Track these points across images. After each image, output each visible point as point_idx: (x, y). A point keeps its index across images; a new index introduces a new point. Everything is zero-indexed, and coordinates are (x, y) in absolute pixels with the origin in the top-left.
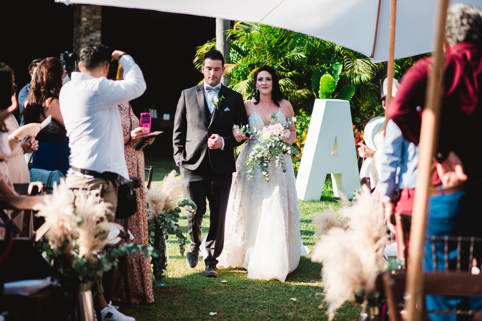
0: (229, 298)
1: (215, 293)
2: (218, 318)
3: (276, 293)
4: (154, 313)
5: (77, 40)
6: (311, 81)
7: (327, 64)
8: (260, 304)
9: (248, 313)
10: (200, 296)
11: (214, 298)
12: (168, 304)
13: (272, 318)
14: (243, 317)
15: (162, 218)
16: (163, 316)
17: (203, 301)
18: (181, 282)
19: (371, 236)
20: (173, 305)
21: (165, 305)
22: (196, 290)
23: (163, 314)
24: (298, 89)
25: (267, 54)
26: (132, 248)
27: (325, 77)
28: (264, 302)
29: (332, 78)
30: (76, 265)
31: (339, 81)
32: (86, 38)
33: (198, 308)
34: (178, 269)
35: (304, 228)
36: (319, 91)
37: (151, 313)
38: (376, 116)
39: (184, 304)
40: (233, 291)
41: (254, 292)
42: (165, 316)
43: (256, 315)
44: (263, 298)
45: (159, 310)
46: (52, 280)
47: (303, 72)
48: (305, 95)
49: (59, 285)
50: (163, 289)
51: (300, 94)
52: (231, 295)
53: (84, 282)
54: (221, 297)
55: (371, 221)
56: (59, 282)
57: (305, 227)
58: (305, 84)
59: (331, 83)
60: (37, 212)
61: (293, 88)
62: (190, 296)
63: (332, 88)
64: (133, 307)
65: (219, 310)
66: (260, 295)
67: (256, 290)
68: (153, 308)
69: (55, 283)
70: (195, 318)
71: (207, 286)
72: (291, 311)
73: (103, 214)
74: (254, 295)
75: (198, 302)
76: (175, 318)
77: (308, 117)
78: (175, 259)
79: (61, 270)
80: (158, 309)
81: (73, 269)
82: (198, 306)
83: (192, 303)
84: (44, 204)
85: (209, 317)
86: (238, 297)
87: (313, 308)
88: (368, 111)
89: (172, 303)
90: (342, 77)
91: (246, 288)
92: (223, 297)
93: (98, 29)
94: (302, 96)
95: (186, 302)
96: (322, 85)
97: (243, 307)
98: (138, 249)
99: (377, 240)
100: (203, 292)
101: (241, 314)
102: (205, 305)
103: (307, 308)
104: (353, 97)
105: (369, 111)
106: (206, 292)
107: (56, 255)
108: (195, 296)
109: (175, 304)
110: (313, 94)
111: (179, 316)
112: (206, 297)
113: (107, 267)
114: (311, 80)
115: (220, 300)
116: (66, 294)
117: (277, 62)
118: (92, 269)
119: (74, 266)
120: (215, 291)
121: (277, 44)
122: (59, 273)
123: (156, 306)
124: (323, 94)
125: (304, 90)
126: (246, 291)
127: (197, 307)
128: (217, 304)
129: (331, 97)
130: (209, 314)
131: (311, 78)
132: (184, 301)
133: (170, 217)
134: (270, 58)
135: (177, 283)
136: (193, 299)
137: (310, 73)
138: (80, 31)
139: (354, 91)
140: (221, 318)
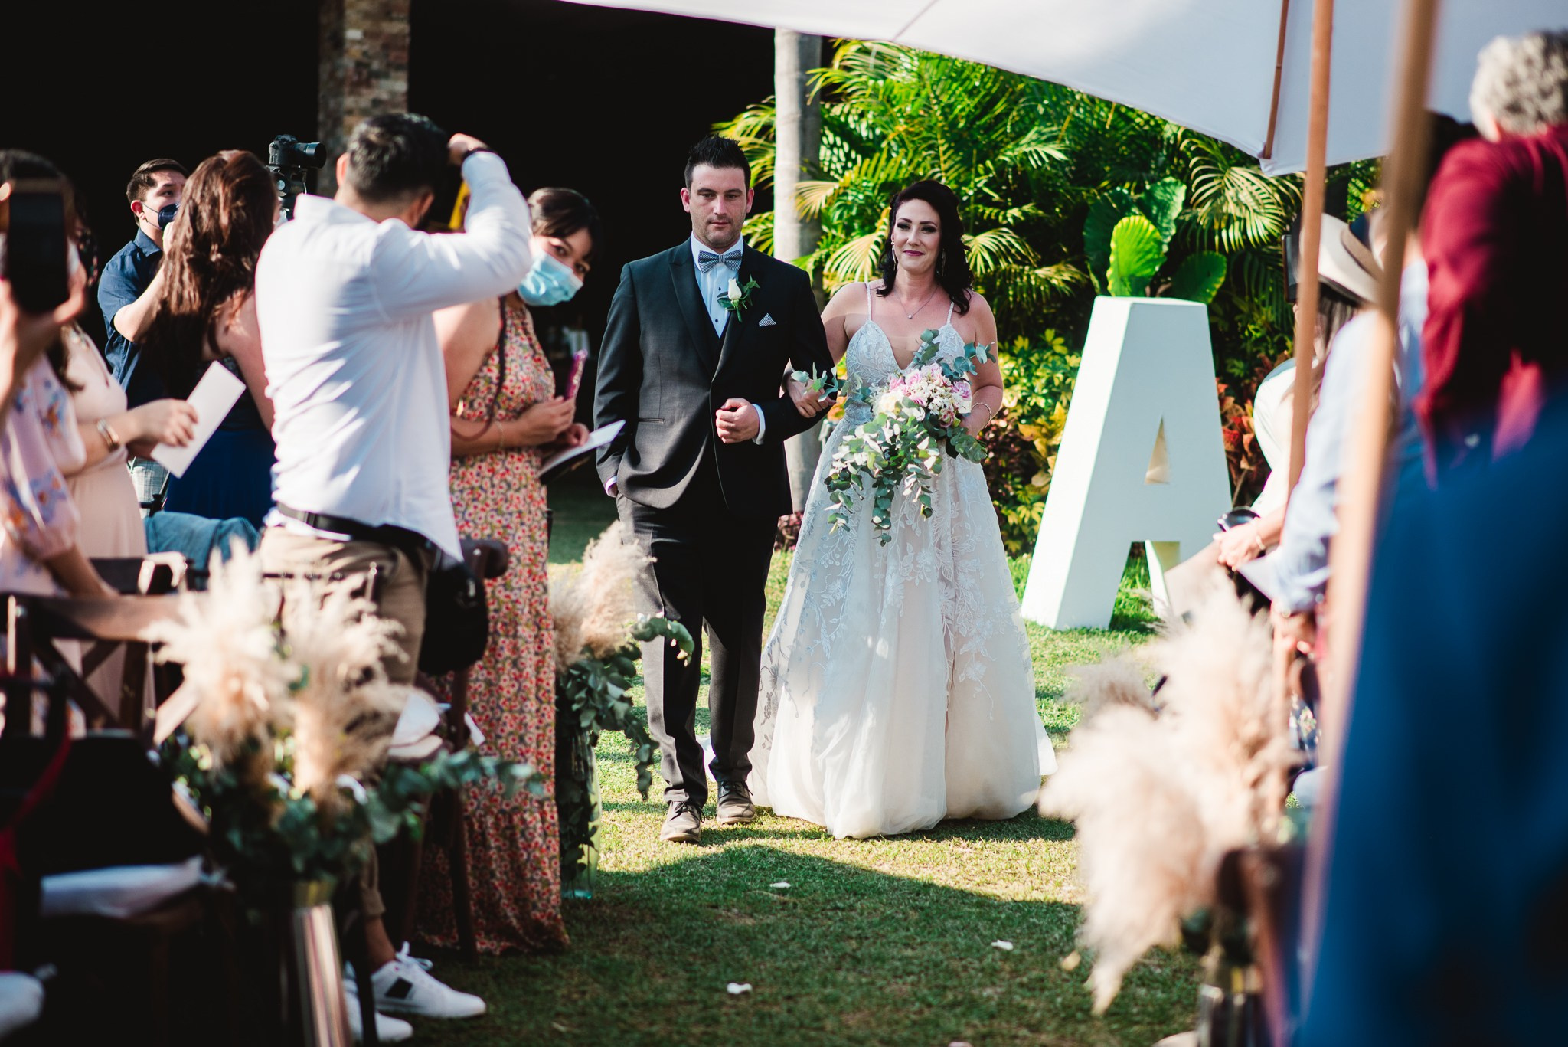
0: (793, 938)
1: (750, 922)
2: (755, 1004)
3: (949, 923)
4: (547, 983)
5: (332, 104)
6: (1082, 237)
7: (1134, 184)
8: (893, 958)
9: (852, 988)
10: (701, 931)
11: (746, 937)
12: (594, 956)
13: (929, 1006)
14: (836, 1000)
15: (580, 676)
16: (577, 992)
17: (710, 946)
18: (642, 885)
20: (613, 960)
21: (586, 958)
22: (687, 913)
23: (577, 986)
24: (1040, 265)
25: (942, 149)
26: (464, 767)
27: (1128, 224)
28: (909, 952)
29: (1152, 228)
30: (283, 821)
31: (1174, 237)
32: (359, 94)
33: (691, 971)
34: (634, 846)
35: (1052, 716)
36: (1109, 273)
37: (539, 984)
39: (648, 957)
40: (809, 916)
41: (876, 919)
42: (584, 993)
43: (878, 993)
44: (904, 941)
45: (565, 974)
46: (207, 869)
47: (1057, 210)
48: (1062, 285)
49: (230, 886)
50: (582, 908)
51: (1047, 281)
52: (802, 928)
53: (309, 875)
54: (768, 936)
55: (1238, 685)
56: (229, 877)
57: (1055, 712)
58: (1065, 249)
59: (1148, 242)
60: (157, 646)
61: (1023, 261)
62: (668, 933)
63: (1153, 261)
64: (481, 963)
65: (758, 977)
66: (896, 930)
67: (883, 913)
68: (544, 966)
69: (216, 878)
71: (725, 898)
72: (993, 984)
73: (371, 658)
74: (877, 929)
75: (694, 950)
76: (615, 1001)
77: (1074, 357)
78: (627, 814)
79: (235, 838)
80: (560, 972)
81: (272, 835)
82: (691, 964)
83: (673, 954)
84: (181, 621)
85: (724, 998)
86: (824, 936)
88: (1268, 338)
89: (607, 953)
90: (1186, 228)
91: (852, 908)
92: (773, 937)
93: (398, 68)
94: (1053, 287)
95: (653, 950)
96: (1117, 253)
97: (839, 968)
98: (482, 770)
99: (1255, 747)
100: (711, 918)
101: (829, 990)
102: (715, 960)
103: (1046, 975)
104: (1219, 291)
105: (1272, 338)
106: (721, 919)
107: (218, 790)
108: (684, 931)
109: (617, 955)
110: (1090, 281)
111: (626, 994)
112: (721, 933)
113: (385, 828)
114: (1084, 233)
115: (764, 947)
116: (252, 915)
117: (973, 176)
118: (335, 834)
119: (275, 823)
120: (751, 916)
121: (972, 119)
122: (230, 845)
124: (1122, 280)
125: (1062, 267)
126: (852, 919)
127: (688, 968)
128: (755, 958)
129: (1148, 290)
130: (725, 991)
131: (1082, 229)
132: (647, 948)
133: (606, 673)
134: (950, 163)
135: (628, 888)
136: (677, 941)
137: (1079, 213)
138: (340, 74)
139: (1225, 272)
140: (764, 1002)
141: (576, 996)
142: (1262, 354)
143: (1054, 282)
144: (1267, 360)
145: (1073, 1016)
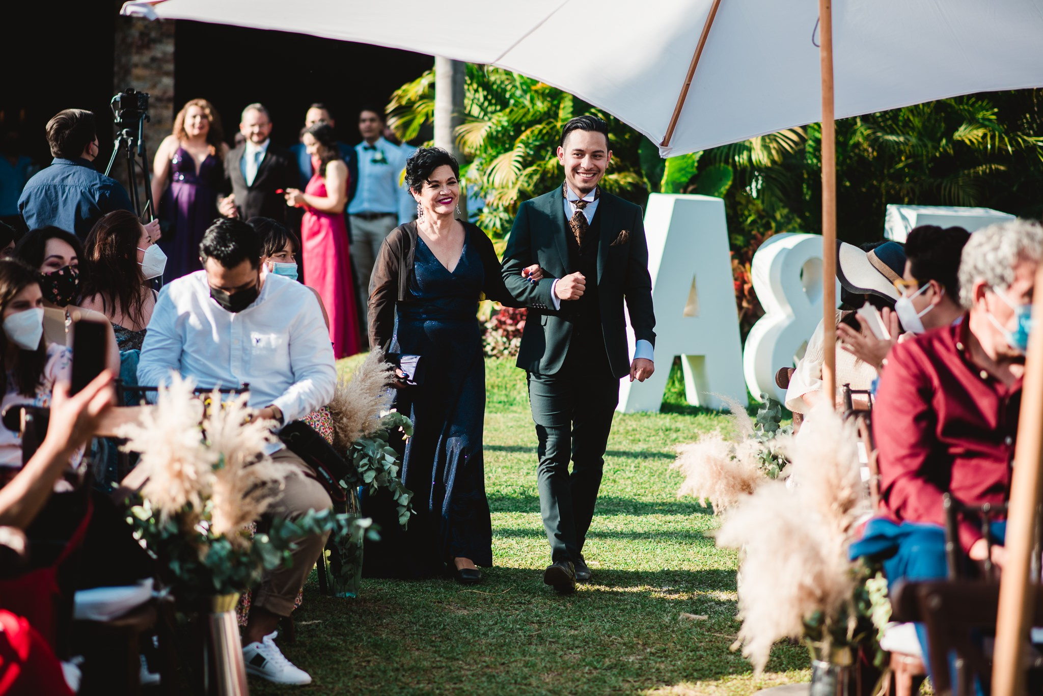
0: (496, 623)
1: (465, 612)
2: (482, 668)
3: (595, 612)
4: (343, 655)
5: (124, 60)
6: (638, 154)
8: (564, 636)
9: (543, 657)
10: (435, 619)
11: (465, 623)
12: (369, 637)
13: (596, 668)
14: (534, 665)
16: (364, 662)
17: (444, 629)
18: (389, 588)
19: (835, 499)
20: (381, 639)
21: (364, 638)
22: (424, 607)
23: (363, 657)
26: (325, 520)
28: (572, 632)
30: (209, 559)
31: (702, 157)
32: (142, 54)
33: (435, 646)
35: (631, 471)
37: (338, 656)
38: (777, 232)
39: (404, 637)
40: (502, 608)
41: (547, 610)
42: (369, 662)
43: (559, 660)
44: (569, 625)
45: (353, 649)
46: (156, 588)
47: (627, 137)
48: (627, 185)
49: (171, 598)
51: (616, 182)
53: (224, 592)
54: (479, 622)
56: (171, 593)
57: (633, 469)
60: (124, 441)
62: (413, 620)
63: (688, 172)
65: (481, 651)
66: (562, 618)
67: (551, 606)
68: (339, 644)
69: (163, 593)
70: (434, 668)
71: (445, 597)
72: (634, 653)
75: (433, 632)
76: (391, 667)
79: (175, 566)
80: (350, 648)
81: (200, 565)
82: (434, 641)
83: (421, 635)
84: (140, 425)
86: (515, 622)
87: (678, 647)
88: (759, 221)
89: (377, 634)
91: (530, 603)
92: (483, 623)
93: (168, 36)
94: (620, 187)
95: (406, 632)
97: (530, 644)
98: (338, 521)
99: (847, 506)
100: (440, 610)
101: (528, 658)
103: (667, 647)
104: (729, 189)
105: (762, 221)
106: (446, 611)
107: (165, 535)
108: (424, 619)
109: (384, 636)
110: (644, 183)
111: (397, 662)
112: (448, 620)
113: (272, 560)
114: (640, 151)
115: (478, 629)
116: (179, 616)
118: (241, 564)
119: (202, 558)
120: (465, 609)
122: (172, 572)
123: (345, 641)
125: (627, 174)
126: (531, 610)
127: (433, 644)
129: (682, 190)
131: (638, 148)
132: (403, 631)
135: (380, 590)
136: (421, 626)
138: (129, 40)
139: (731, 178)
140: (487, 667)
141: (364, 664)
142: (754, 232)
143: (622, 183)
144: (759, 236)
145: (692, 674)
